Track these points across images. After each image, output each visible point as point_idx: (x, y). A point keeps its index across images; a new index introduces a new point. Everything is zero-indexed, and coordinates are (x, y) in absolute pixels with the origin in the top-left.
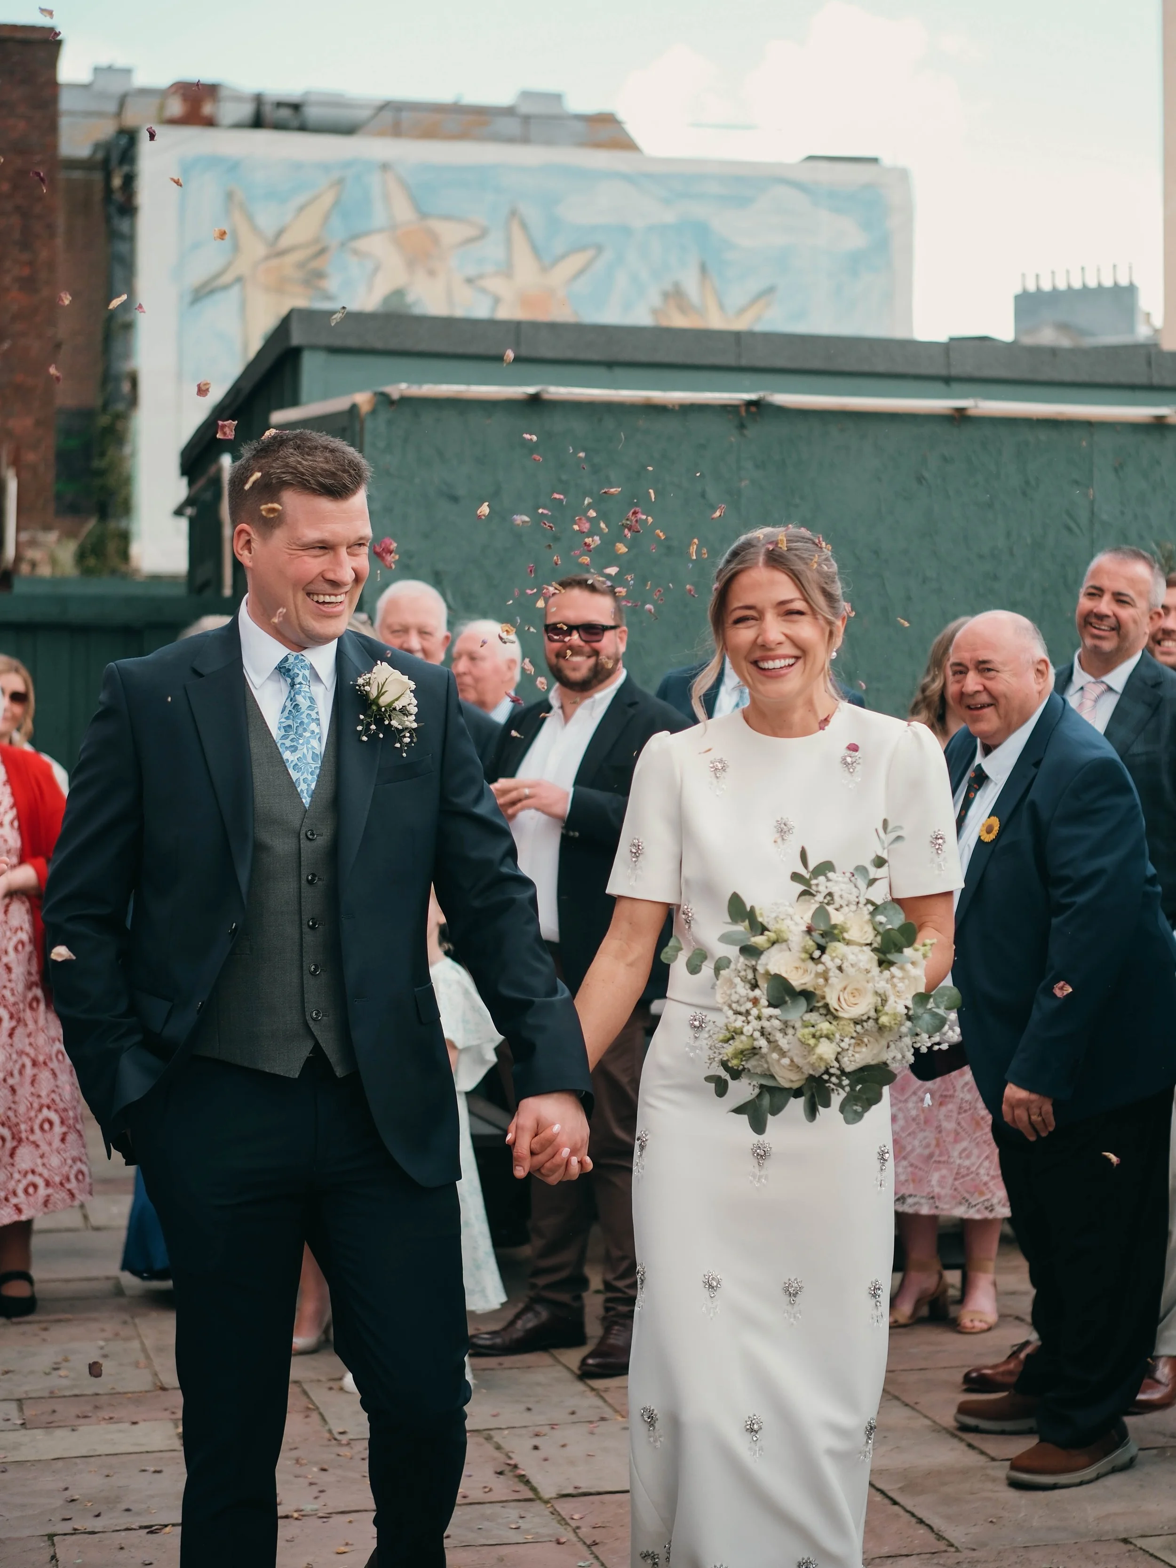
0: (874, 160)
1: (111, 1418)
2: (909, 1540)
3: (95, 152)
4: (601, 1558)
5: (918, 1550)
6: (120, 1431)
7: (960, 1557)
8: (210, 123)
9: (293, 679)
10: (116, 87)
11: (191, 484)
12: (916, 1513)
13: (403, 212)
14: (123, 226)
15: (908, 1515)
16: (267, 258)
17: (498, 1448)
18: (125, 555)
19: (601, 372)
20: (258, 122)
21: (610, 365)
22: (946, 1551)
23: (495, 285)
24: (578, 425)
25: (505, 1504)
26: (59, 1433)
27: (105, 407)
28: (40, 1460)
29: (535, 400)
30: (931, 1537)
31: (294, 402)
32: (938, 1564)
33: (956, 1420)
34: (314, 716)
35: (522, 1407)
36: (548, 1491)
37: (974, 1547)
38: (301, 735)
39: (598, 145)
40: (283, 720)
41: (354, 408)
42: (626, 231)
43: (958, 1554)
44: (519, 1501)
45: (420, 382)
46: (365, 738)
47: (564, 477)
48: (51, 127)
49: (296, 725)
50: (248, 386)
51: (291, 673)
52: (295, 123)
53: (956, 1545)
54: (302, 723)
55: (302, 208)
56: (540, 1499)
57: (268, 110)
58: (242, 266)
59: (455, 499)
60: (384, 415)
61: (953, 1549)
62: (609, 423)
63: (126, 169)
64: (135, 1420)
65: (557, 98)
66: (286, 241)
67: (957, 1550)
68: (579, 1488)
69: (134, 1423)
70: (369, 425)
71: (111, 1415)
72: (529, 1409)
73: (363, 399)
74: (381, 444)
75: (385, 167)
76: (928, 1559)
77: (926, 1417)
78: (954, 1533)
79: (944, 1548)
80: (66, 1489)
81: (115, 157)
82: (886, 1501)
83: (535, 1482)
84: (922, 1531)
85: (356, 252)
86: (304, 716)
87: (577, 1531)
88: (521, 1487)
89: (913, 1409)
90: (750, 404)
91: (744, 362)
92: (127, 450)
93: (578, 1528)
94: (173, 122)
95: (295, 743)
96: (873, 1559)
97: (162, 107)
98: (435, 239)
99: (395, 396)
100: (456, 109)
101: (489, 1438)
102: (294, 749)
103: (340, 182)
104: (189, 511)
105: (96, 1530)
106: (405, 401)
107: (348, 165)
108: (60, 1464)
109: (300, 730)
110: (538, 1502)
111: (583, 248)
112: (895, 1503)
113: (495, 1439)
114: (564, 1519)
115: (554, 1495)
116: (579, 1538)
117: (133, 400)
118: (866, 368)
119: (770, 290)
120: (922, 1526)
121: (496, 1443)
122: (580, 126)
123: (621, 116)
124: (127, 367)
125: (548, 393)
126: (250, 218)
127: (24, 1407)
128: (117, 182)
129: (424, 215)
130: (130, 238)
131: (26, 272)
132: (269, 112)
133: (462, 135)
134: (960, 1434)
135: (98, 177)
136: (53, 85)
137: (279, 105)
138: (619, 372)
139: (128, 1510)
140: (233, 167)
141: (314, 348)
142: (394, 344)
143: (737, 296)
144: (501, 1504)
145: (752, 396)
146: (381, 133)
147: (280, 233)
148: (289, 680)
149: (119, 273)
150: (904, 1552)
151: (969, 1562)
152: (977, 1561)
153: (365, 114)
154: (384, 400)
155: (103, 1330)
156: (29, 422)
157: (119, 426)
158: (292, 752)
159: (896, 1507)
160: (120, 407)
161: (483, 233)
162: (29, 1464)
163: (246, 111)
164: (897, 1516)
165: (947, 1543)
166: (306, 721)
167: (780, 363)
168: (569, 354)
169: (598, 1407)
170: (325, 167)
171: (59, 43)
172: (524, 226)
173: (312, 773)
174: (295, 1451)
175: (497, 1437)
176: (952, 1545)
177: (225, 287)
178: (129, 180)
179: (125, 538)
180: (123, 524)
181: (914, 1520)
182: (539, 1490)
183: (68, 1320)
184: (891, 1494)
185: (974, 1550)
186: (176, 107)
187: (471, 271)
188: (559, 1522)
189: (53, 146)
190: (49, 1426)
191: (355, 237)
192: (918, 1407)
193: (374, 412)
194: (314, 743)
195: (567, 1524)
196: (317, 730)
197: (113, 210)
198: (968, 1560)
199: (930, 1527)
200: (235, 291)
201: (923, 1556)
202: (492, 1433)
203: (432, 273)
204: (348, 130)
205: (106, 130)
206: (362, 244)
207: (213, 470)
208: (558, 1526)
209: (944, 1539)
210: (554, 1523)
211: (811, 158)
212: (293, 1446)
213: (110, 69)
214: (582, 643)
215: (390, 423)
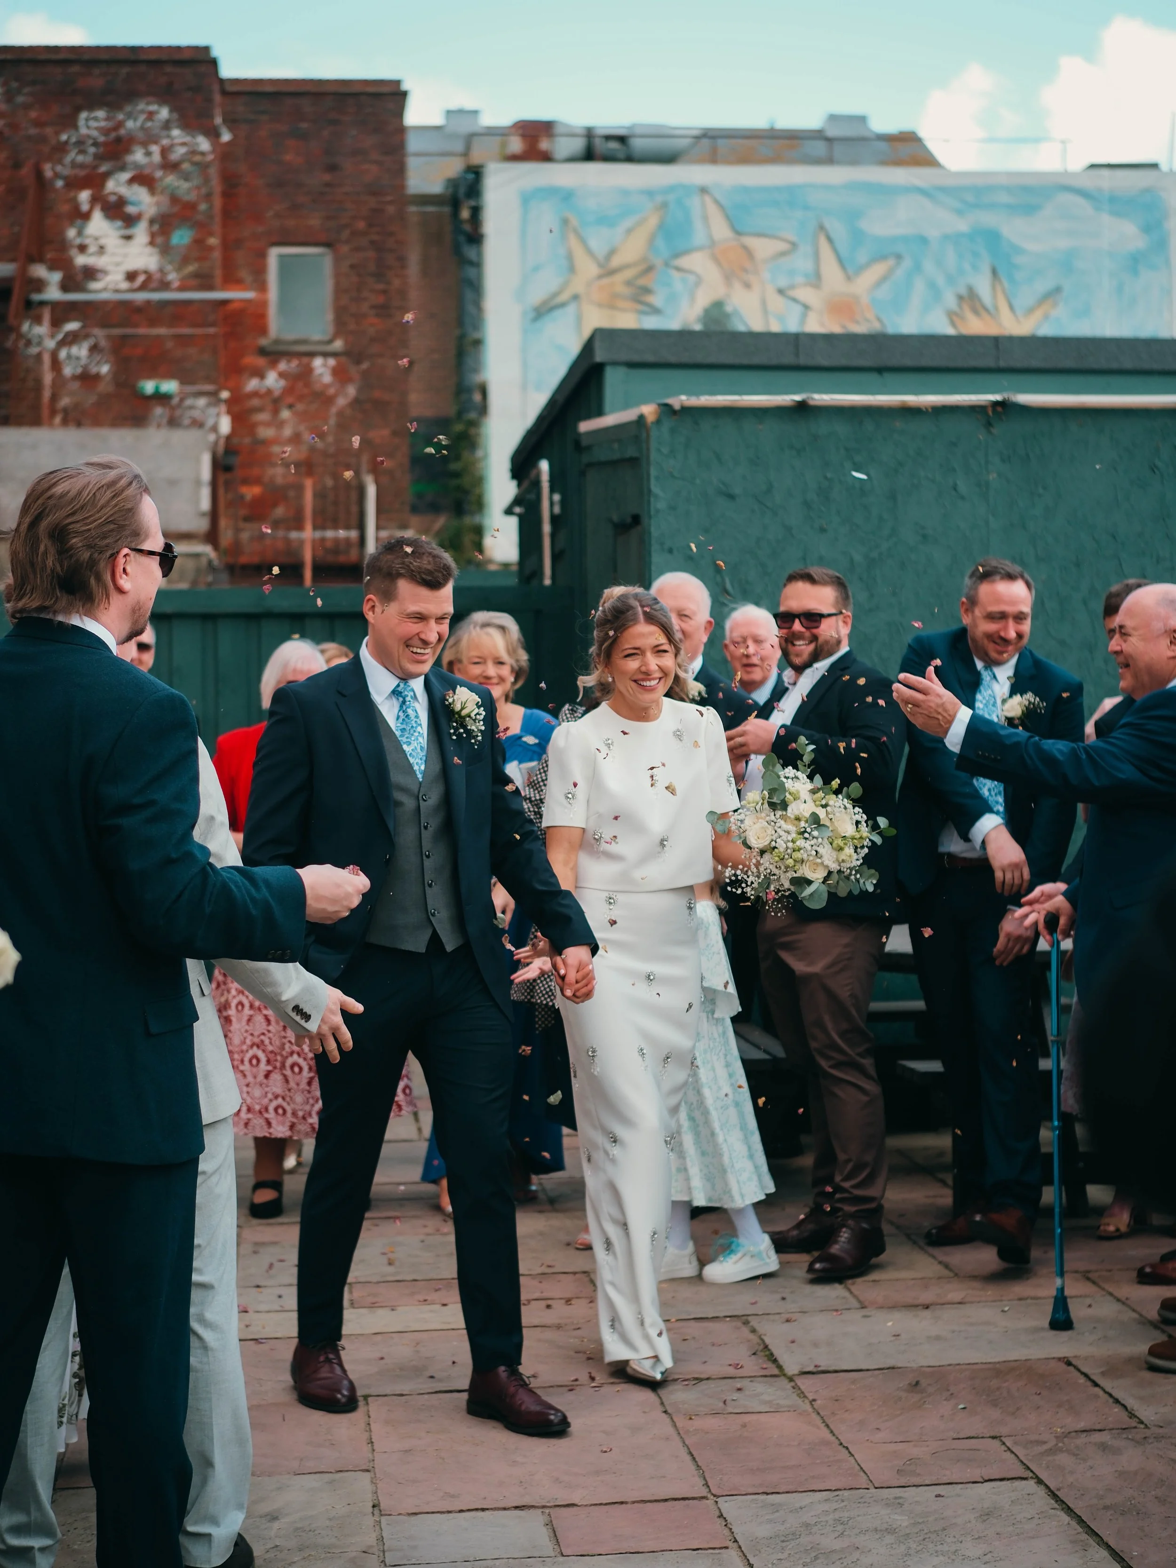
0: (1154, 166)
1: (425, 1300)
2: (1104, 1417)
3: (447, 188)
4: (832, 1427)
5: (1111, 1426)
6: (431, 1311)
7: (1148, 1433)
8: (546, 157)
9: (404, 698)
10: (465, 127)
11: (519, 485)
12: (1113, 1394)
13: (721, 230)
14: (470, 252)
15: (1106, 1396)
16: (600, 277)
17: (754, 1331)
18: (479, 547)
19: (873, 377)
20: (589, 155)
21: (880, 370)
22: (1135, 1427)
23: (805, 294)
24: (841, 428)
25: (752, 1379)
26: (380, 1312)
27: (460, 414)
28: (363, 1335)
29: (802, 407)
30: (1124, 1415)
31: (600, 413)
32: (1127, 1438)
33: (1159, 1314)
34: (419, 723)
35: (778, 1296)
36: (791, 1368)
37: (1161, 1425)
38: (412, 735)
39: (898, 162)
40: (399, 725)
41: (641, 418)
42: (923, 240)
43: (1146, 1430)
44: (766, 1376)
45: (698, 394)
46: (454, 737)
47: (829, 475)
48: (400, 170)
49: (409, 728)
50: (561, 399)
51: (403, 694)
52: (621, 155)
53: (1145, 1422)
54: (412, 727)
55: (629, 231)
56: (785, 1375)
57: (598, 144)
58: (578, 286)
59: (731, 497)
60: (667, 425)
61: (1142, 1426)
62: (869, 426)
63: (473, 203)
64: (445, 1303)
65: (862, 120)
66: (616, 262)
67: (1146, 1427)
68: (819, 1366)
69: (444, 1305)
70: (654, 433)
71: (426, 1298)
72: (784, 1299)
73: (649, 410)
74: (665, 450)
75: (704, 190)
76: (1118, 1434)
77: (1134, 1310)
78: (1146, 1413)
79: (1134, 1424)
80: (382, 1358)
81: (462, 191)
82: (1089, 1383)
83: (781, 1361)
84: (1116, 1410)
85: (678, 269)
86: (413, 722)
87: (813, 1403)
88: (769, 1365)
89: (1123, 1303)
90: (996, 404)
91: (1002, 364)
92: (479, 453)
93: (814, 1400)
94: (515, 158)
95: (409, 740)
96: (1069, 1433)
97: (504, 145)
98: (749, 253)
99: (677, 407)
100: (772, 135)
101: (746, 1323)
102: (409, 744)
103: (664, 205)
104: (518, 510)
105: (404, 1393)
106: (686, 410)
107: (671, 189)
108: (379, 1337)
109: (412, 732)
110: (782, 1378)
111: (882, 258)
112: (1096, 1385)
113: (751, 1324)
114: (803, 1393)
115: (796, 1372)
116: (814, 1409)
117: (483, 409)
118: (1115, 365)
119: (1058, 290)
120: (1118, 1405)
121: (752, 1326)
122: (882, 146)
123: (922, 134)
124: (478, 379)
125: (812, 399)
126: (583, 242)
127: (354, 1290)
128: (465, 214)
129: (738, 233)
130: (478, 265)
131: (381, 300)
132: (600, 146)
133: (775, 159)
134: (1162, 1326)
135: (447, 210)
136: (402, 130)
137: (608, 138)
138: (889, 377)
139: (432, 1377)
140: (566, 196)
141: (615, 364)
142: (685, 358)
143: (1026, 297)
144: (749, 1379)
145: (998, 397)
146: (701, 161)
147: (612, 252)
148: (401, 699)
149: (469, 295)
150: (1098, 1427)
151: (1155, 1437)
152: (1163, 1437)
153: (684, 143)
154: (667, 410)
155: (425, 1226)
156: (386, 432)
157: (472, 431)
158: (408, 745)
159: (1097, 1389)
160: (472, 415)
161: (794, 245)
162: (353, 1337)
163: (578, 145)
164: (1097, 1396)
165: (1137, 1420)
166: (415, 725)
167: (1035, 363)
168: (844, 362)
169: (844, 1298)
170: (650, 193)
171: (404, 94)
172: (830, 240)
173: (421, 759)
174: (578, 1331)
175: (754, 1322)
176: (1142, 1422)
177: (563, 305)
178: (476, 212)
179: (479, 531)
180: (477, 519)
181: (1111, 1400)
182: (784, 1367)
183: (395, 1218)
184: (1093, 1377)
185: (1161, 1427)
186: (516, 145)
187: (783, 282)
188: (798, 1395)
189: (402, 187)
190: (373, 1306)
191: (677, 255)
192: (1128, 1302)
193: (658, 422)
194: (421, 739)
195: (805, 1397)
196: (421, 732)
197: (462, 239)
198: (1155, 1436)
199: (1124, 1407)
200: (571, 309)
201: (1114, 1431)
202: (750, 1318)
203: (748, 286)
204: (668, 158)
205: (454, 168)
206: (684, 262)
207: (533, 474)
208: (798, 1398)
209: (1136, 1416)
210: (795, 1396)
211: (1093, 166)
212: (577, 1327)
213: (461, 112)
214: (803, 630)
215: (673, 431)
